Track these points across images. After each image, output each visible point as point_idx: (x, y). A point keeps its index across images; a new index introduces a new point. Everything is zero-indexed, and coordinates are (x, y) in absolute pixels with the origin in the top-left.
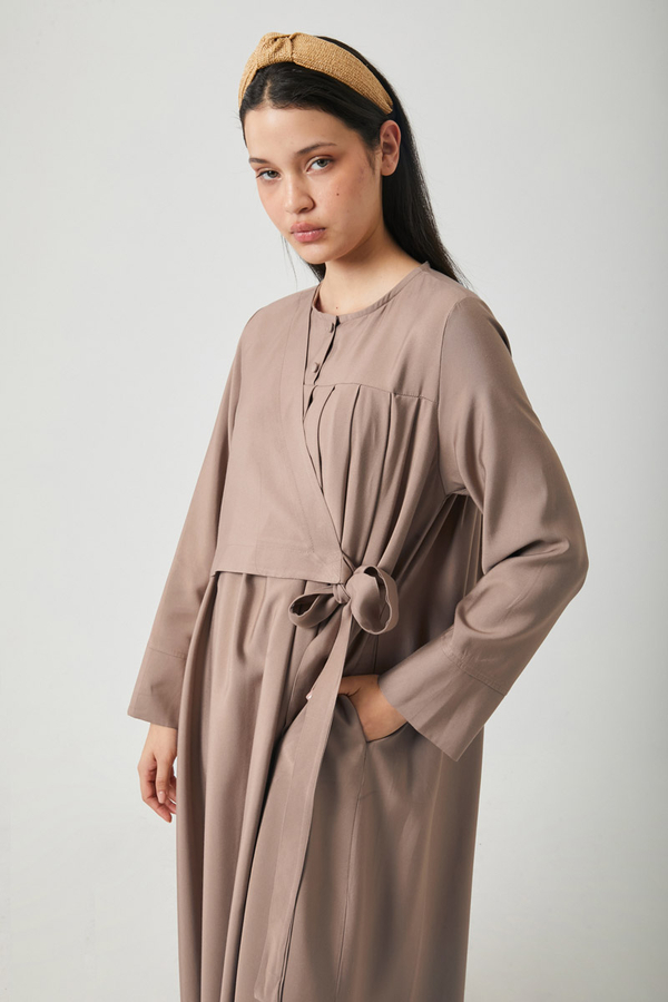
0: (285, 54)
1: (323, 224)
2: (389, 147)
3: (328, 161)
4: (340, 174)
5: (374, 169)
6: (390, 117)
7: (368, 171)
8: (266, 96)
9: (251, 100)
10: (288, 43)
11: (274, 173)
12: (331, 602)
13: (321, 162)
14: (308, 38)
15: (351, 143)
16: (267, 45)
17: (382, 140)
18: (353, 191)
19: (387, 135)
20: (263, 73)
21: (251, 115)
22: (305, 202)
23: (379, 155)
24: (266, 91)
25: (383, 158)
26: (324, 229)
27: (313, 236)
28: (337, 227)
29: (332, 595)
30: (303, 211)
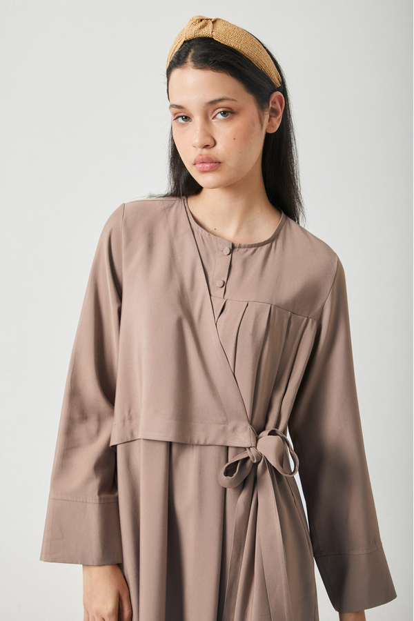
0: (207, 32)
1: (220, 160)
2: (274, 112)
3: (229, 113)
4: (238, 123)
5: (262, 125)
6: (278, 89)
7: (258, 126)
8: (189, 60)
9: (178, 61)
10: (210, 24)
11: (187, 118)
12: (249, 463)
13: (224, 113)
14: (226, 23)
15: (248, 103)
16: (194, 24)
17: (271, 105)
18: (246, 138)
19: (274, 103)
20: (188, 44)
21: (176, 73)
22: (209, 141)
23: (267, 117)
24: (190, 56)
25: (269, 120)
26: (220, 163)
27: (211, 167)
28: (230, 163)
29: (248, 458)
30: (206, 147)
